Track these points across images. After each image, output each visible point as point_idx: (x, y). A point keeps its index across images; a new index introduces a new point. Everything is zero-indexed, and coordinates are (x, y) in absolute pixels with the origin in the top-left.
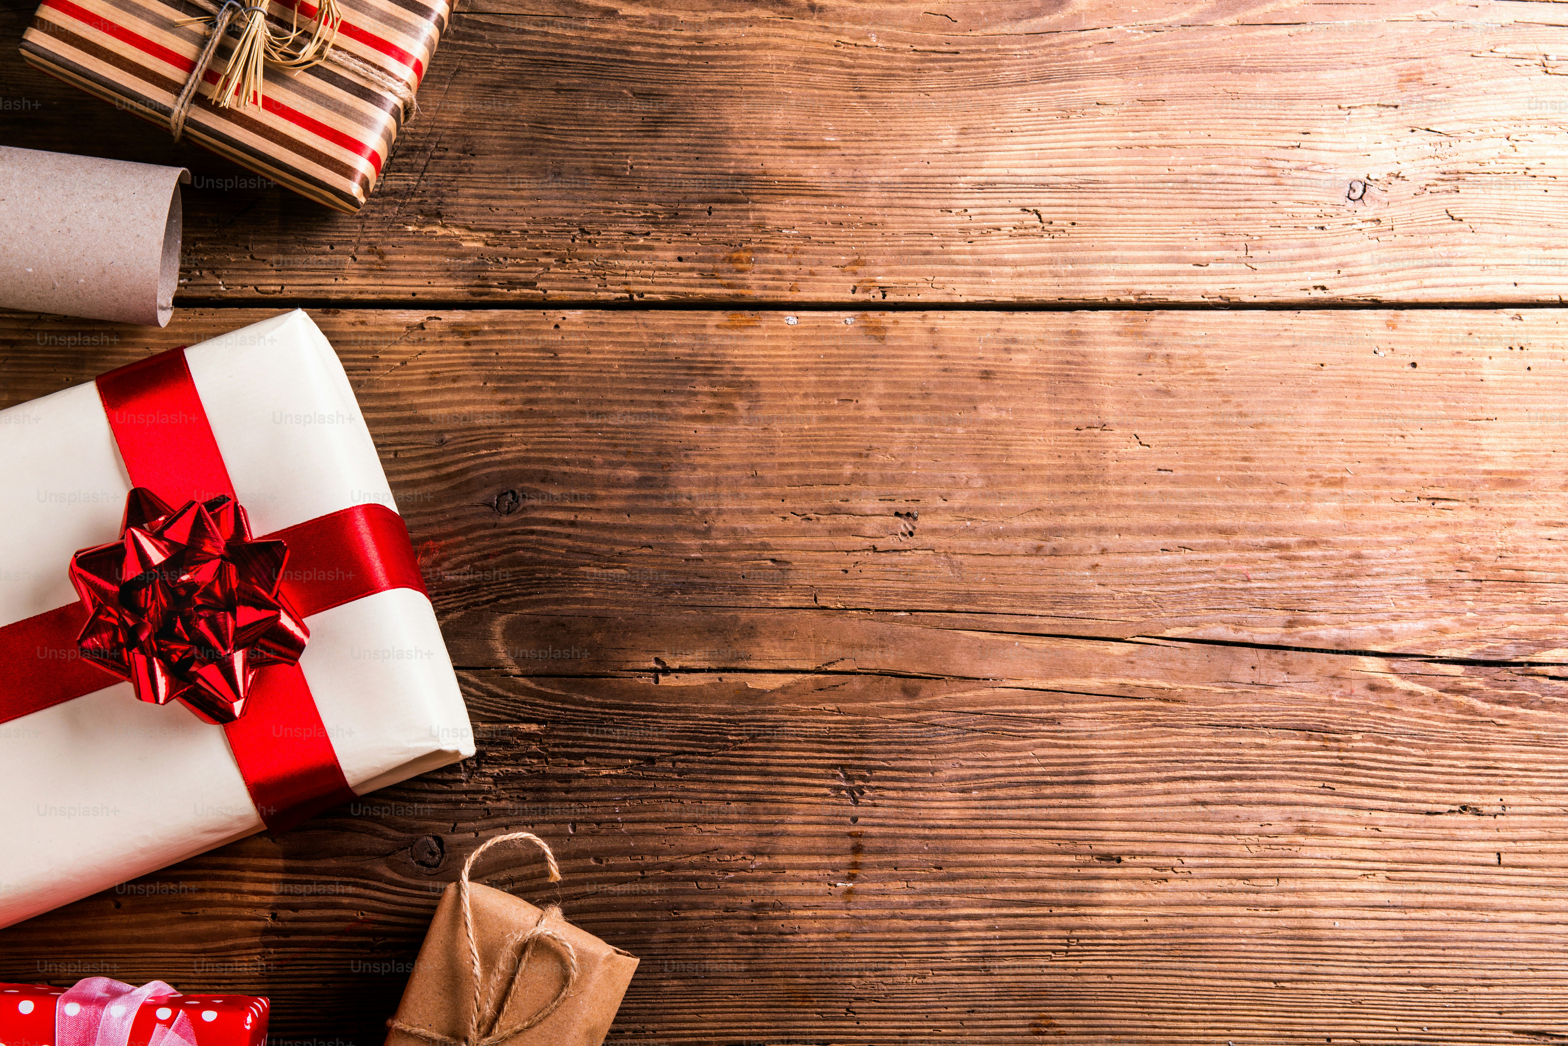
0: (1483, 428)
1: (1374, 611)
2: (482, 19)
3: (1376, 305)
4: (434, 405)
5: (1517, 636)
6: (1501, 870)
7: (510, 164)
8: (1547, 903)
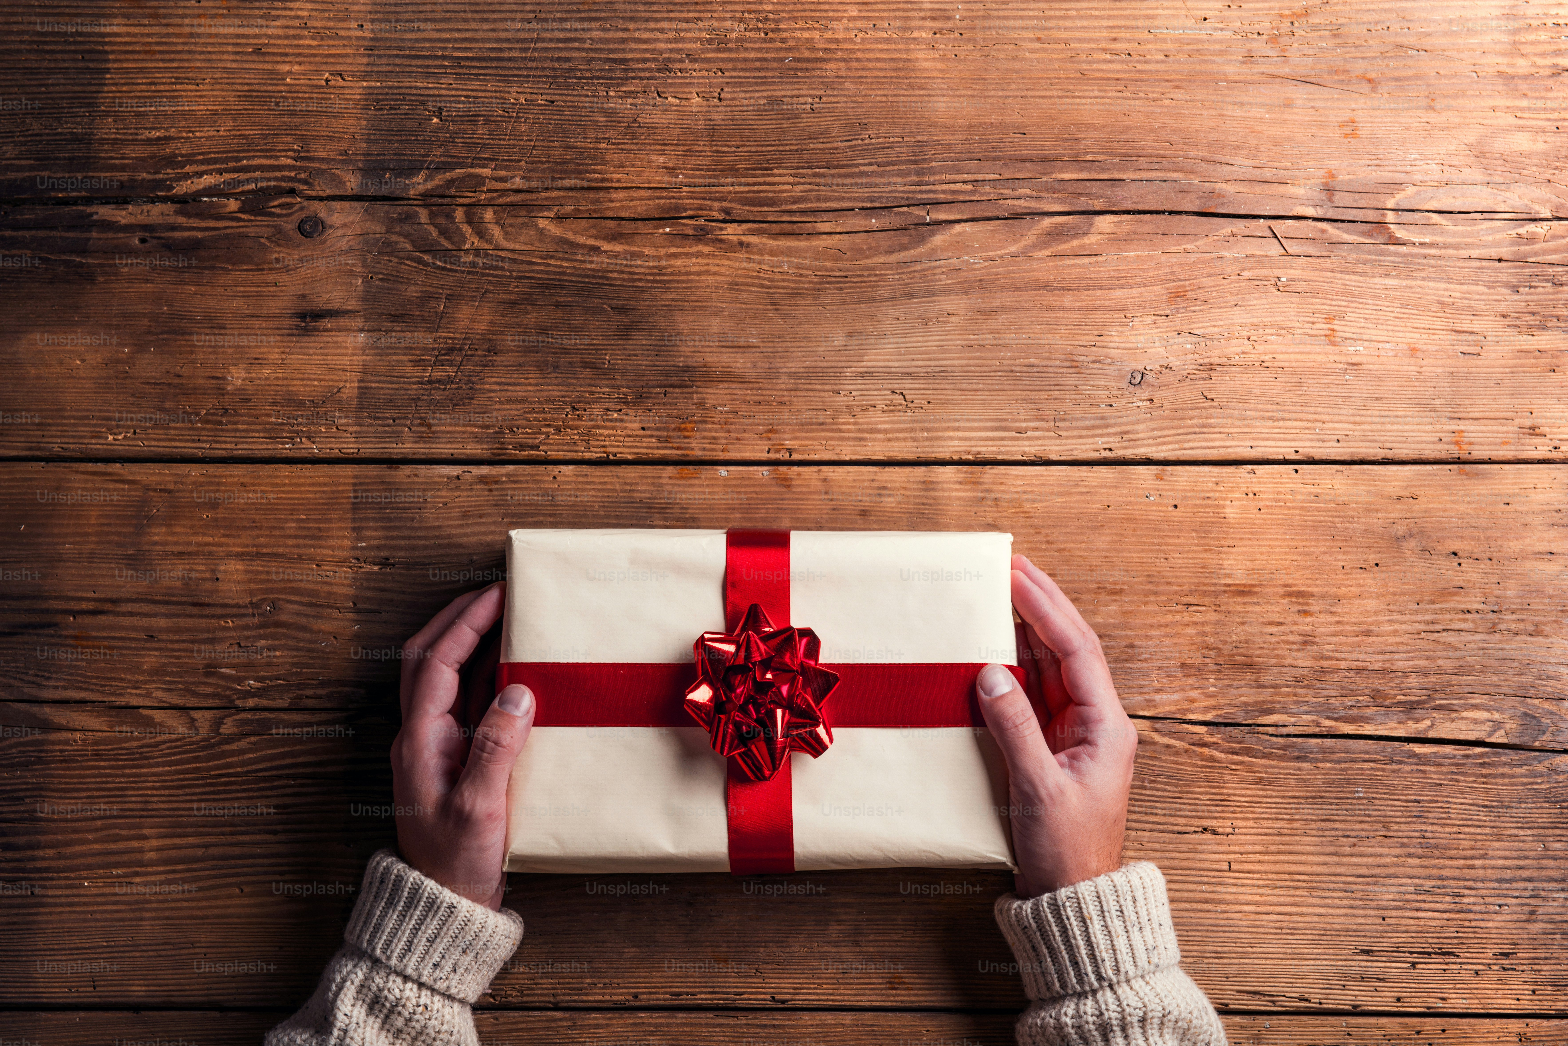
0: (1225, 553)
1: (1142, 686)
2: (503, 254)
3: (1149, 462)
4: (466, 535)
5: (1246, 704)
6: (1232, 874)
7: (522, 360)
8: (1264, 899)
